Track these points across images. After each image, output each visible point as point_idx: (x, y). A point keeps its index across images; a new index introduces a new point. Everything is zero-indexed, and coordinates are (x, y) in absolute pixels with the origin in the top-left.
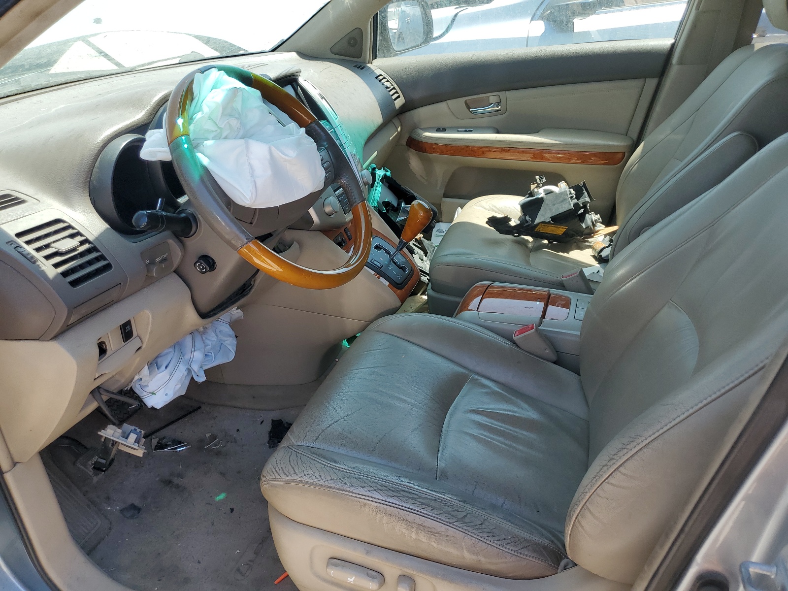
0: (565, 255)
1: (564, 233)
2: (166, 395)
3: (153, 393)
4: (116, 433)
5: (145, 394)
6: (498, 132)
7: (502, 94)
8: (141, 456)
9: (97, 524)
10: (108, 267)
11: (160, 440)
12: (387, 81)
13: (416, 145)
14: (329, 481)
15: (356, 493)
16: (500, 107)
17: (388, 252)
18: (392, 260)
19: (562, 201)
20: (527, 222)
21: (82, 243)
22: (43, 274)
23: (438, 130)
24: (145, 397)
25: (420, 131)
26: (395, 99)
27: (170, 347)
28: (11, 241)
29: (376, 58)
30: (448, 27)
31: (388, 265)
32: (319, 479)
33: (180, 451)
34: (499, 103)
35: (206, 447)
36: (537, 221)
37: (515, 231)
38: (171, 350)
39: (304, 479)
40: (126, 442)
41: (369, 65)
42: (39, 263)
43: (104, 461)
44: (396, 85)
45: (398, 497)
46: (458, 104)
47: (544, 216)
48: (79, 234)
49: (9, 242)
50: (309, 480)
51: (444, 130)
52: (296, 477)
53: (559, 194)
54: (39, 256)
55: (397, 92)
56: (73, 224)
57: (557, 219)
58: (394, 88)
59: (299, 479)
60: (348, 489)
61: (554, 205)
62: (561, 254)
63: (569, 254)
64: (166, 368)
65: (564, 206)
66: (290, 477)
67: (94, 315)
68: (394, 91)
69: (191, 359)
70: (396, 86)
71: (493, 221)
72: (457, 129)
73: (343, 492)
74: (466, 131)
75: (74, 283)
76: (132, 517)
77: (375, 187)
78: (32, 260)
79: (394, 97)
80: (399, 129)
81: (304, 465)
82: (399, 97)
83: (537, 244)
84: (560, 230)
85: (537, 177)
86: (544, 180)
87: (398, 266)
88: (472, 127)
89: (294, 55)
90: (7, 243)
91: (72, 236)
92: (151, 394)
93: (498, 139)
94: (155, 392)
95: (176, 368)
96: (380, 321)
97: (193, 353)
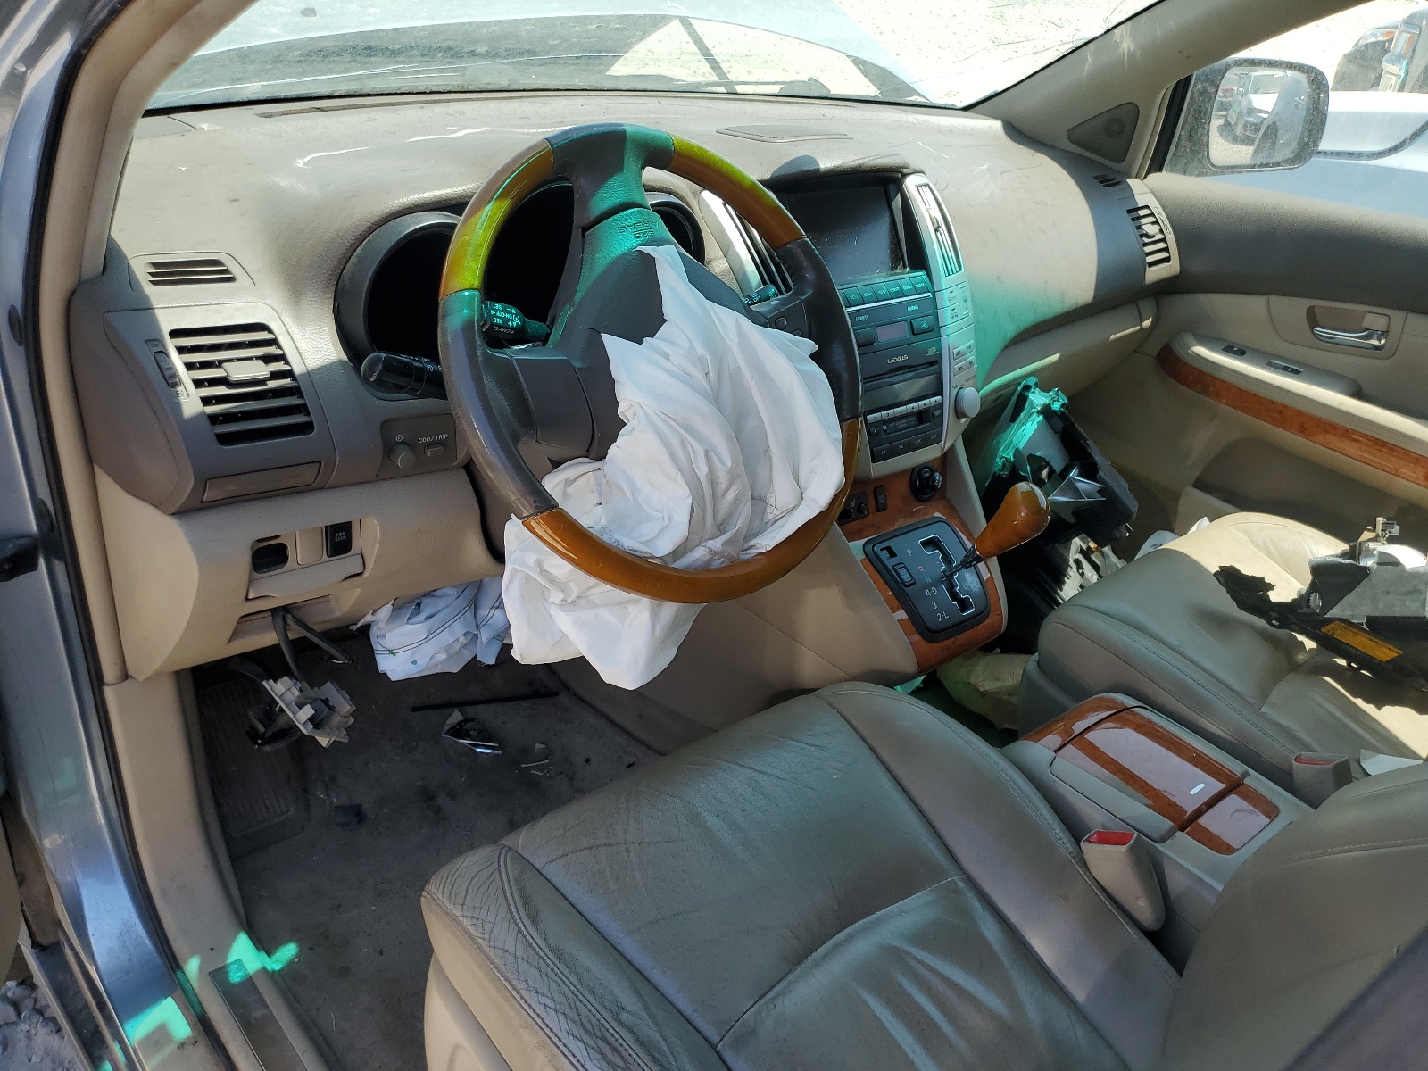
0: (1370, 709)
1: (1392, 661)
2: (414, 663)
3: (391, 652)
4: (288, 693)
5: (379, 647)
6: (1358, 394)
7: (1397, 316)
8: (324, 745)
9: (288, 812)
10: (307, 428)
11: (466, 721)
12: (1153, 223)
13: (1172, 364)
14: (497, 950)
15: (522, 998)
16: (1383, 342)
17: (947, 558)
18: (949, 580)
19: (1408, 593)
20: (1308, 606)
21: (275, 375)
22: (177, 407)
23: (1229, 350)
24: (380, 652)
25: (1189, 338)
26: (1152, 264)
27: (453, 587)
28: (156, 340)
29: (1160, 170)
30: (1404, 141)
31: (929, 586)
32: (486, 936)
33: (481, 753)
34: (1385, 334)
35: (523, 765)
36: (1335, 612)
37: (1274, 615)
38: (454, 591)
39: (466, 922)
40: (294, 714)
41: (1132, 182)
42: (180, 389)
43: (261, 729)
44: (1172, 235)
45: (585, 1044)
46: (1293, 309)
47: (1354, 607)
48: (282, 358)
49: (150, 340)
50: (471, 930)
51: (1240, 352)
52: (458, 913)
53: (1410, 574)
54: (186, 377)
55: (1166, 249)
56: (282, 340)
57: (1377, 626)
58: (1164, 240)
59: (461, 919)
60: (515, 982)
61: (1388, 593)
62: (1359, 702)
63: (1379, 709)
64: (428, 618)
65: (1407, 603)
66: (451, 907)
67: (270, 497)
68: (1162, 245)
69: (487, 620)
70: (1171, 237)
71: (1229, 577)
72: (1268, 359)
73: (506, 983)
74: (1285, 369)
75: (224, 439)
76: (345, 825)
77: (1017, 423)
78: (172, 381)
79: (1150, 259)
80: (1147, 323)
81: (485, 898)
82: (1167, 260)
83: (1320, 659)
84: (1385, 652)
85: (1380, 520)
86: (1396, 530)
87: (954, 596)
88: (1299, 364)
89: (997, 125)
90: (146, 341)
91: (267, 359)
92: (388, 652)
93: (1344, 408)
94: (395, 651)
95: (443, 625)
96: (847, 686)
97: (493, 610)
